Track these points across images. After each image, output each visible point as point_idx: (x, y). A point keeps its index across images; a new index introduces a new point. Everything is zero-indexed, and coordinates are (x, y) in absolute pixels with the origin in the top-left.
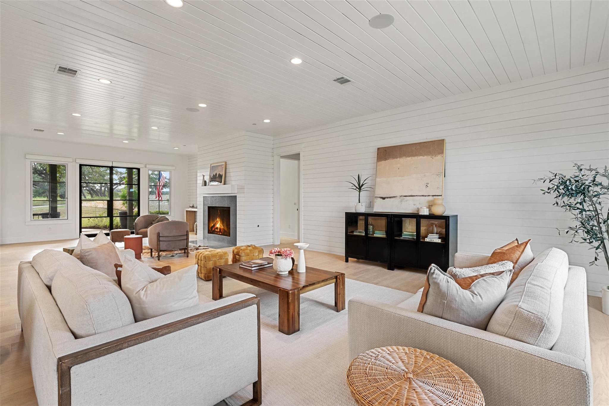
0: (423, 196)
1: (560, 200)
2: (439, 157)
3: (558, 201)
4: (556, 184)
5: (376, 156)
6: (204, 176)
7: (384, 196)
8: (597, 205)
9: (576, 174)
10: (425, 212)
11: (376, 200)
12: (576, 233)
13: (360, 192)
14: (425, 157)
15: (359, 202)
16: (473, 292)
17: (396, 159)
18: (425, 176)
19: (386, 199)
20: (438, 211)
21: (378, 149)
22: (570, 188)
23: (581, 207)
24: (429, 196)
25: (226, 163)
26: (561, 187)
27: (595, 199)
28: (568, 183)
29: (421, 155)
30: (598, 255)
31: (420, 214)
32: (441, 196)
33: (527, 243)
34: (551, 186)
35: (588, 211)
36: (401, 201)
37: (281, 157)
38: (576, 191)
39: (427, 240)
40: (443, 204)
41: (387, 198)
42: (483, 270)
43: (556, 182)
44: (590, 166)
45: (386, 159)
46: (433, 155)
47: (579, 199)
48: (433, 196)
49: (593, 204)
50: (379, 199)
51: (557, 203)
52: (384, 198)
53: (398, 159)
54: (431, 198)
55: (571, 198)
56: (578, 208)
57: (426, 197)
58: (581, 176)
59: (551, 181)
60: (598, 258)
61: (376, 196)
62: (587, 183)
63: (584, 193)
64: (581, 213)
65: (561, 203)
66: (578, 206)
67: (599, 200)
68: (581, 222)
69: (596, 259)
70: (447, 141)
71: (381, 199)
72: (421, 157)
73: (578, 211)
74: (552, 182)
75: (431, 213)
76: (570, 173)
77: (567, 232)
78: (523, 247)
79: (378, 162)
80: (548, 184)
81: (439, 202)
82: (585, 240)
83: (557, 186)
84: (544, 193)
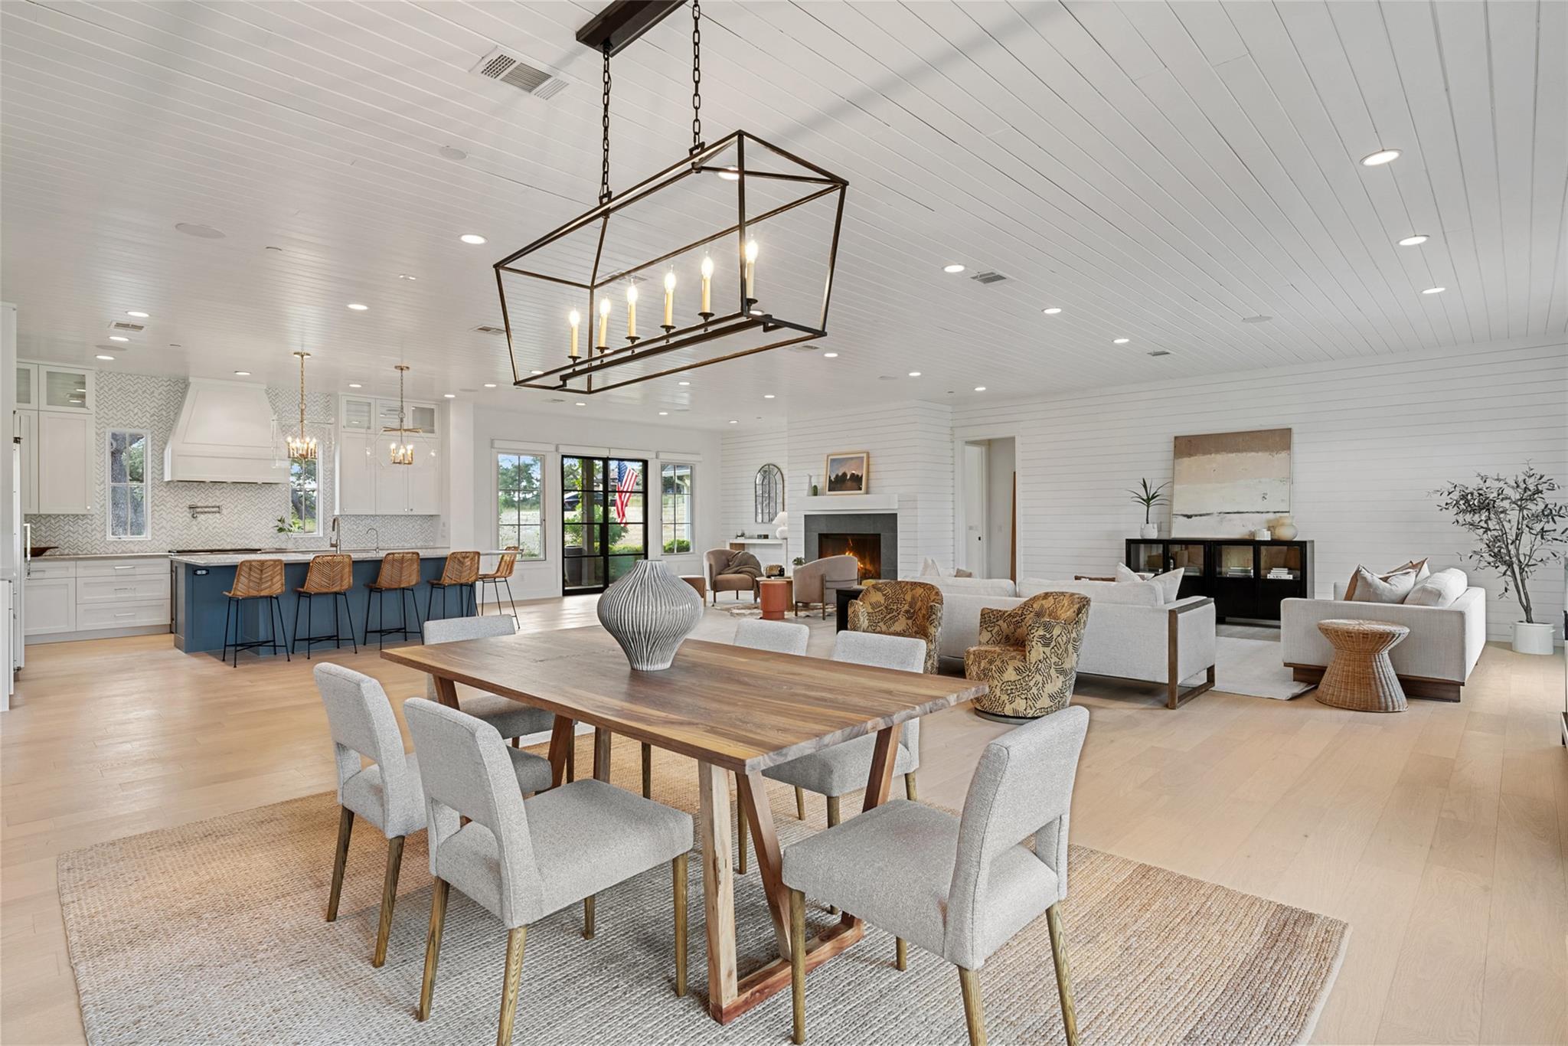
0: (1258, 512)
1: (1460, 517)
2: (1283, 455)
3: (1458, 519)
4: (1455, 498)
5: (1173, 449)
6: (811, 477)
7: (1189, 514)
8: (1505, 523)
9: (1480, 486)
10: (1266, 536)
11: (1174, 519)
12: (1481, 559)
13: (1148, 507)
14: (1260, 454)
15: (1148, 523)
16: (1390, 584)
17: (1209, 456)
18: (1260, 482)
19: (1193, 518)
20: (1285, 534)
21: (1176, 438)
22: (1471, 503)
23: (1485, 526)
24: (1268, 512)
25: (868, 454)
26: (1462, 502)
27: (1502, 516)
28: (1469, 497)
29: (1252, 451)
30: (1508, 585)
31: (1257, 539)
32: (1289, 512)
33: (1423, 562)
34: (1449, 502)
35: (1494, 530)
36: (1221, 521)
37: (966, 442)
38: (1479, 506)
39: (1270, 576)
40: (1294, 524)
41: (1196, 516)
42: (1391, 574)
43: (1456, 496)
44: (1498, 475)
45: (1190, 455)
46: (1273, 451)
47: (1484, 515)
48: (1275, 512)
49: (1500, 520)
50: (1181, 518)
51: (1458, 522)
52: (1189, 517)
53: (1213, 455)
54: (1271, 516)
55: (1474, 515)
56: (1482, 527)
57: (1264, 514)
58: (1484, 489)
59: (1450, 493)
60: (1508, 587)
61: (1174, 513)
62: (1491, 496)
63: (1489, 509)
64: (1485, 532)
65: (1461, 521)
66: (1483, 524)
67: (1508, 517)
68: (1487, 544)
69: (1506, 590)
70: (1294, 431)
71: (1185, 518)
72: (1253, 454)
73: (1482, 530)
74: (1451, 496)
75: (1276, 537)
76: (1473, 484)
77: (1471, 557)
78: (1419, 567)
79: (1177, 459)
80: (1445, 499)
81: (1287, 521)
82: (1489, 563)
83: (1456, 501)
84: (1441, 510)
